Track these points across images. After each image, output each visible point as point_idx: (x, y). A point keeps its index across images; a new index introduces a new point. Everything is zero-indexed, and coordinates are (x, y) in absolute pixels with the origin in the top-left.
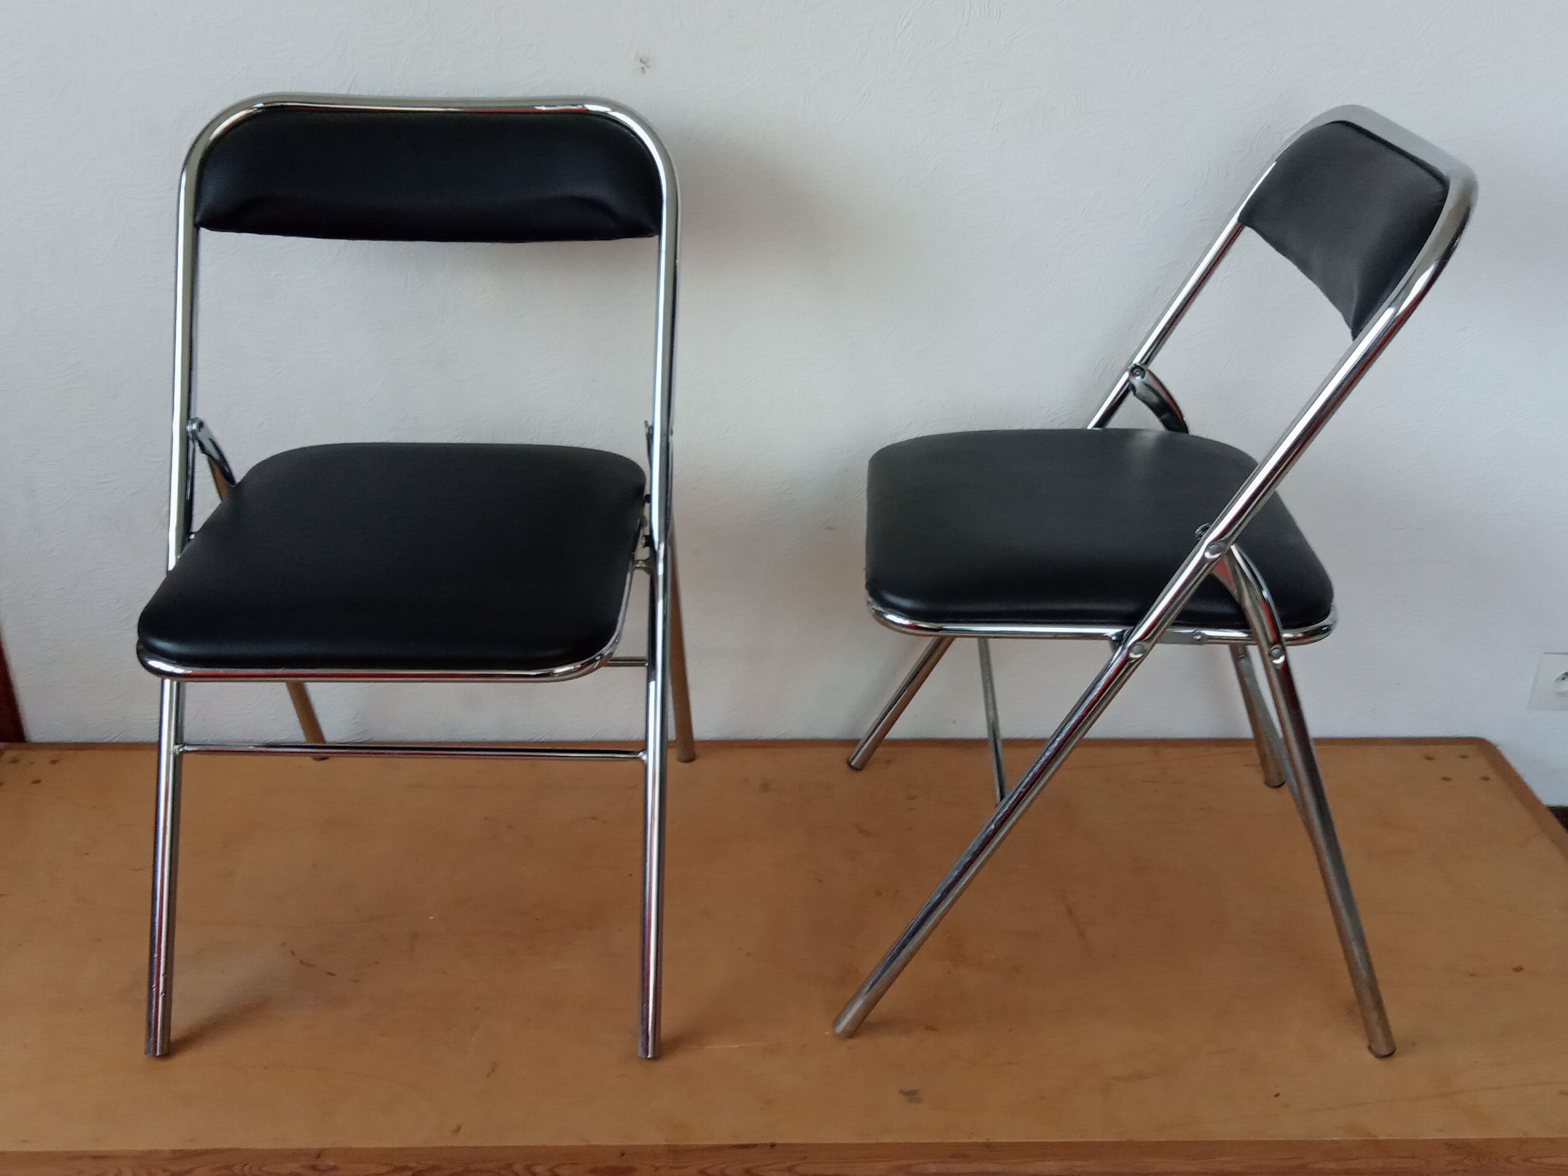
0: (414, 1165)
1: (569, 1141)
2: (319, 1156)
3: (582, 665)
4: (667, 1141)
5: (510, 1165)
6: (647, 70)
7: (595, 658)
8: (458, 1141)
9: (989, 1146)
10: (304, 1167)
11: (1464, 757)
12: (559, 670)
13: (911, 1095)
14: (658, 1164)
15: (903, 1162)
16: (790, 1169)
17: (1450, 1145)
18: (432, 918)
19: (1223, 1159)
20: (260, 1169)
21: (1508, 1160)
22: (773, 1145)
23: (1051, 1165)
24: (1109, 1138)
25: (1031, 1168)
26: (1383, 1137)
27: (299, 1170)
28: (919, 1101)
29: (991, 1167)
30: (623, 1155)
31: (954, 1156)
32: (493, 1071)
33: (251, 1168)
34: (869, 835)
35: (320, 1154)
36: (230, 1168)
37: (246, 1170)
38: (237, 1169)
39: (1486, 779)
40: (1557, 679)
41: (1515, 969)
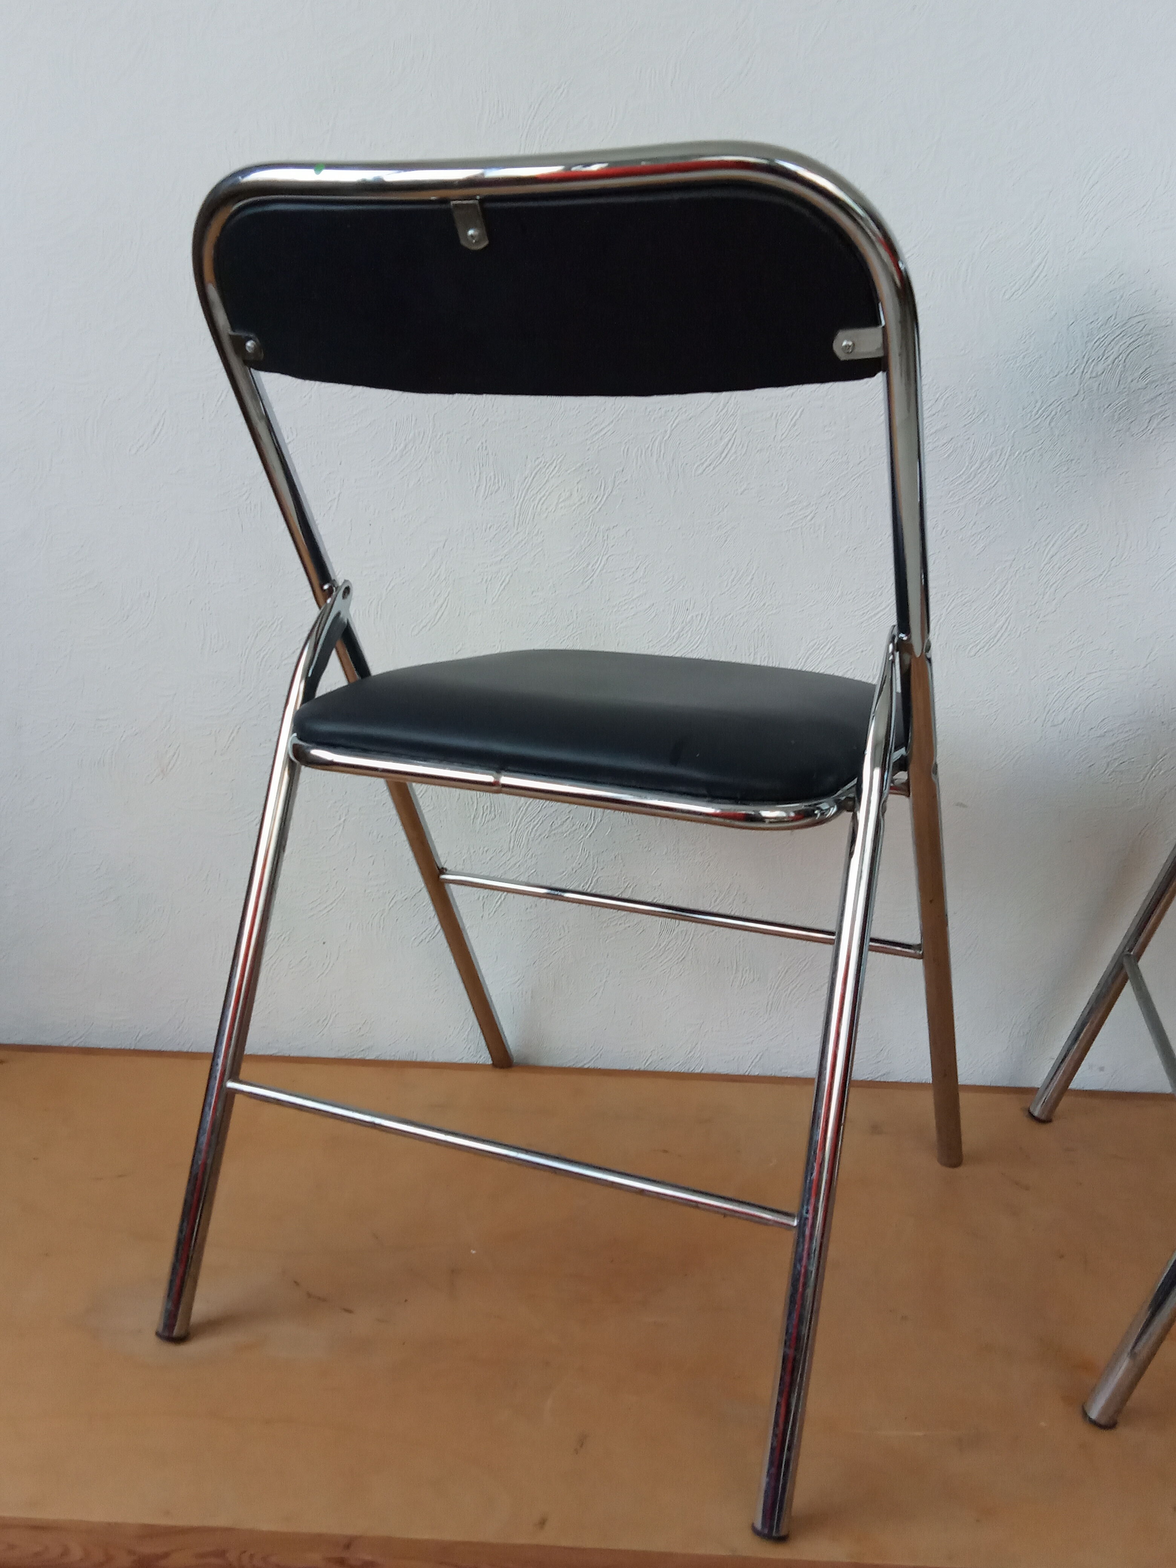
2: (348, 1546)
8: (546, 1539)
10: (324, 1559)
18: (474, 1252)
20: (264, 1559)
32: (582, 1446)
33: (252, 1556)
34: (1027, 1188)
35: (349, 1543)
36: (222, 1554)
37: (245, 1559)
38: (232, 1557)
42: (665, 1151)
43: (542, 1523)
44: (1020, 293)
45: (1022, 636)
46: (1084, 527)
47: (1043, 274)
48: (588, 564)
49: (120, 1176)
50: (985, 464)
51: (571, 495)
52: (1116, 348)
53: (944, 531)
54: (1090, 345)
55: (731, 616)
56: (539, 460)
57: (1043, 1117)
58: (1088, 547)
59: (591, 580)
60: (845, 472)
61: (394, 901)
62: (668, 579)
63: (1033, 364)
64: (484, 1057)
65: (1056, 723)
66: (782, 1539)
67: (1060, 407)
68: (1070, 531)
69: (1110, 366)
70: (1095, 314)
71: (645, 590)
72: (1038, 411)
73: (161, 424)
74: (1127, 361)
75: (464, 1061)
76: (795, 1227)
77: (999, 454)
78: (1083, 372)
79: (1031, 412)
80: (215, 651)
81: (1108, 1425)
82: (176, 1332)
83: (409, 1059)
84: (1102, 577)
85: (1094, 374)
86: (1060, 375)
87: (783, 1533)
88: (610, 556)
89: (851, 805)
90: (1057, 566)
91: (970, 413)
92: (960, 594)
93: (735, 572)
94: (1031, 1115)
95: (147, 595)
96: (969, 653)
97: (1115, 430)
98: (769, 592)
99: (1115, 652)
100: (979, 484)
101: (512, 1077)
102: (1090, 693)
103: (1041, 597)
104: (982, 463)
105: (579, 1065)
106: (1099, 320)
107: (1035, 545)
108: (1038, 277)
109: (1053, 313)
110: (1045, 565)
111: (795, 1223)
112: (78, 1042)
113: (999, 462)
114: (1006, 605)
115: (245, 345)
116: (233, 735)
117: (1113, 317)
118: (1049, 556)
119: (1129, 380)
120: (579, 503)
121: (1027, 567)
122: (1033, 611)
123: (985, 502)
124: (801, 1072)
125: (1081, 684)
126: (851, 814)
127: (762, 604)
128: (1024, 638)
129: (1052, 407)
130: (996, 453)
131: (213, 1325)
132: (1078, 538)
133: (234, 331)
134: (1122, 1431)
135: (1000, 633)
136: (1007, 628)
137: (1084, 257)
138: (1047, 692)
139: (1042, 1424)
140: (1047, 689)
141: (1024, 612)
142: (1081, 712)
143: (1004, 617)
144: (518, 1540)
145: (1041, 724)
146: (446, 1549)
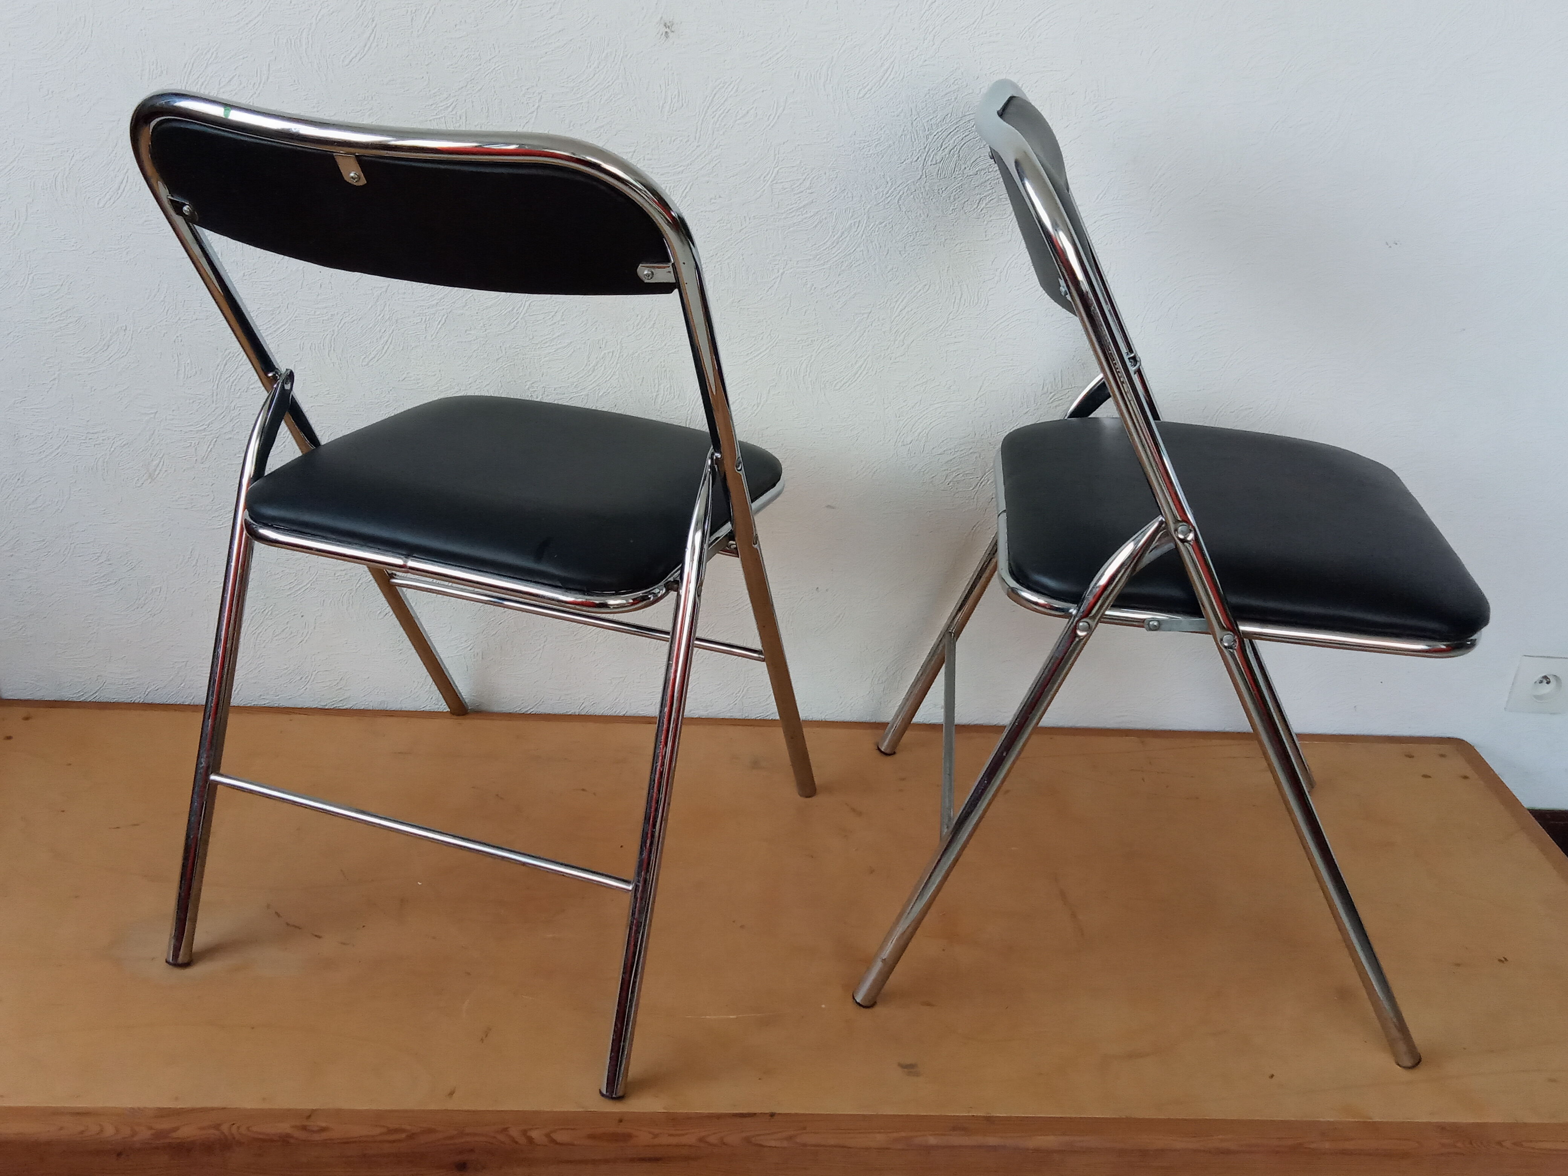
0: (408, 1128)
2: (309, 1117)
4: (664, 1108)
5: (505, 1129)
6: (671, 34)
8: (453, 1105)
9: (989, 1119)
10: (293, 1127)
11: (1442, 756)
13: (910, 1069)
14: (657, 1131)
15: (903, 1134)
16: (791, 1139)
17: (1442, 1128)
18: (420, 884)
19: (1220, 1137)
20: (248, 1128)
21: (1499, 1143)
22: (772, 1115)
23: (1050, 1140)
25: (1030, 1143)
26: (1377, 1120)
27: (289, 1131)
28: (917, 1074)
30: (621, 1121)
31: (954, 1129)
32: (486, 1036)
33: (238, 1127)
34: (860, 814)
35: (311, 1114)
36: (217, 1127)
37: (234, 1129)
38: (225, 1128)
39: (1466, 777)
40: (1536, 682)
41: (1500, 960)
42: (583, 790)
43: (451, 1094)
44: (872, 92)
45: (877, 375)
46: (927, 287)
47: (891, 77)
48: (514, 308)
49: (135, 825)
50: (846, 234)
52: (952, 142)
53: (813, 288)
54: (931, 137)
55: (637, 354)
57: (888, 751)
58: (931, 303)
60: (729, 237)
61: (360, 583)
62: (583, 322)
63: (883, 151)
64: (442, 706)
65: (905, 443)
66: (620, 1098)
67: (906, 188)
68: (916, 291)
69: (947, 156)
70: (934, 112)
71: (563, 331)
72: (888, 191)
73: (125, 181)
74: (961, 152)
75: (427, 709)
76: (630, 891)
77: (857, 225)
78: (925, 159)
79: (883, 191)
80: (189, 376)
81: (869, 1004)
82: (181, 959)
83: (381, 707)
84: (942, 327)
85: (934, 162)
86: (907, 161)
87: (620, 1094)
89: (675, 585)
90: (906, 318)
91: (832, 191)
92: (827, 340)
93: (639, 317)
94: (879, 749)
95: (125, 328)
96: (835, 387)
97: (951, 209)
98: (668, 335)
99: (952, 388)
100: (840, 250)
101: (467, 723)
102: (933, 420)
103: (893, 343)
104: (843, 233)
105: (523, 711)
106: (937, 117)
107: (887, 300)
108: (887, 79)
109: (900, 109)
110: (896, 317)
111: (630, 888)
112: (93, 697)
113: (857, 232)
114: (864, 349)
115: (182, 208)
116: (210, 447)
117: (949, 115)
118: (899, 310)
119: (963, 167)
121: (881, 318)
122: (886, 355)
123: (846, 265)
124: (706, 713)
125: (925, 413)
126: (676, 593)
127: (663, 344)
129: (900, 188)
130: (854, 225)
131: (211, 952)
132: (923, 295)
133: (172, 196)
134: (877, 1009)
135: (860, 372)
136: (865, 368)
137: (925, 64)
138: (898, 419)
139: (823, 1006)
140: (898, 416)
141: (879, 355)
142: (925, 435)
143: (863, 358)
144: (433, 1107)
145: (894, 444)
146: (380, 1115)
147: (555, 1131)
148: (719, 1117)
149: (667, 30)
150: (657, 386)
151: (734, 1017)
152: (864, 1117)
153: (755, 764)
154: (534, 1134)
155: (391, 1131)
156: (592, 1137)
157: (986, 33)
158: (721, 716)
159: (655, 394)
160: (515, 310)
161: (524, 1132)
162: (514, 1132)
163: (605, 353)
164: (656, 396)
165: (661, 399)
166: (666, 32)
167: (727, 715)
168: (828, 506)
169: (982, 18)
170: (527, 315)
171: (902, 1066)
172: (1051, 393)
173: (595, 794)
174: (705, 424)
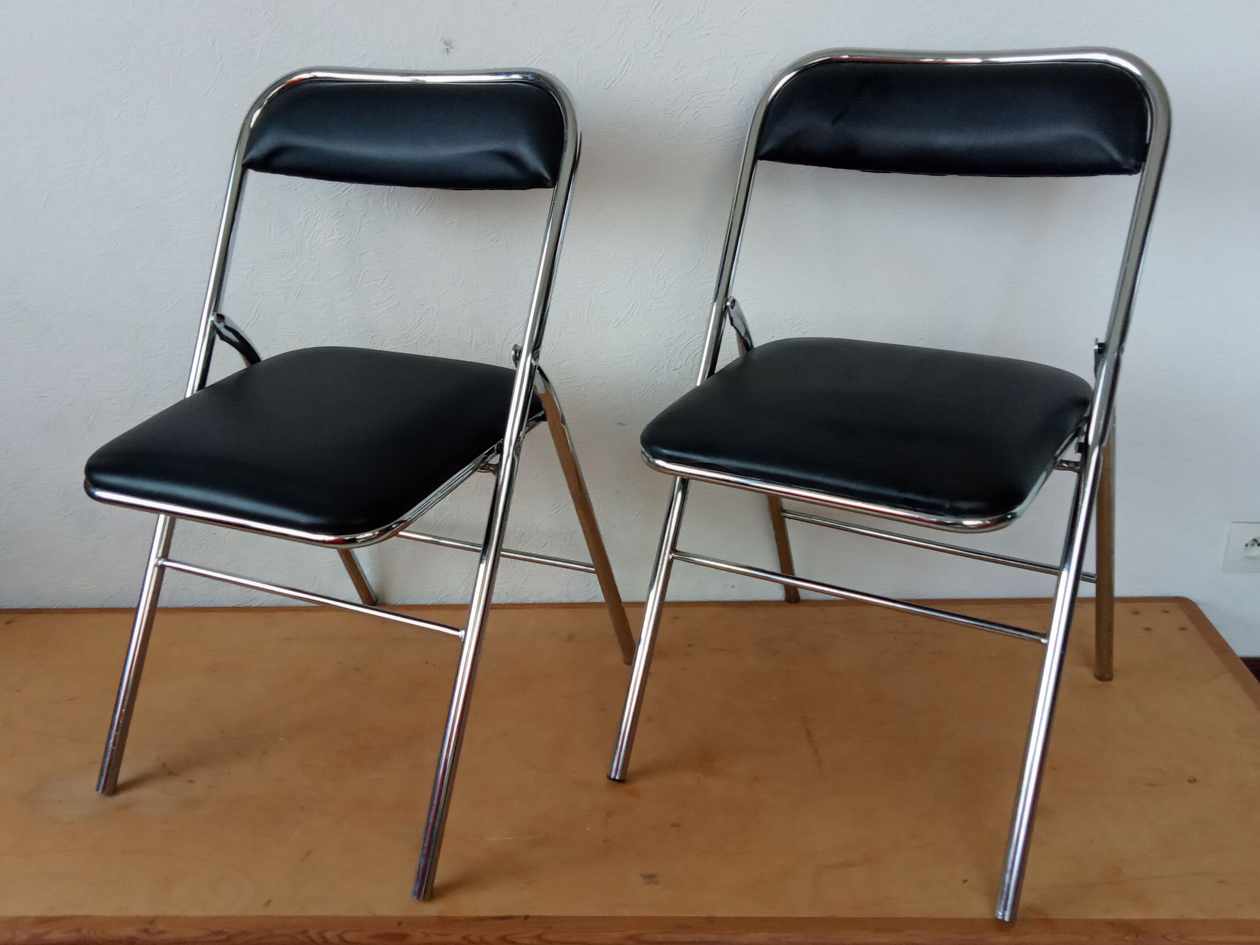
0: (229, 930)
1: (358, 912)
2: (152, 922)
3: (380, 531)
4: (440, 914)
5: (306, 932)
6: (451, 50)
7: (391, 526)
8: (267, 912)
9: (710, 920)
10: (137, 930)
11: (1165, 612)
12: (361, 536)
13: (650, 878)
14: (429, 932)
15: (634, 932)
16: (539, 937)
17: (1113, 924)
18: (281, 739)
20: (103, 932)
21: (1164, 936)
22: (527, 917)
23: (760, 936)
24: (815, 914)
25: (743, 939)
26: (1054, 917)
27: (134, 933)
28: (657, 883)
29: (709, 937)
30: (400, 923)
32: (307, 857)
36: (78, 930)
37: (92, 933)
38: (84, 932)
39: (1183, 629)
40: (1247, 545)
41: (1190, 781)
42: (427, 663)
43: (268, 903)
47: (629, 70)
48: (351, 278)
49: (71, 700)
51: (333, 233)
54: (668, 117)
55: (452, 308)
56: (308, 210)
59: (355, 288)
62: (406, 285)
70: (668, 94)
71: (392, 294)
73: (49, 199)
74: (693, 125)
78: (665, 134)
84: (696, 270)
85: (672, 136)
88: (365, 272)
90: (665, 264)
92: (602, 287)
93: (450, 278)
96: (613, 325)
102: (696, 347)
103: (656, 286)
106: (671, 99)
107: (648, 251)
108: (626, 72)
110: (657, 264)
112: (63, 605)
114: (634, 292)
117: (681, 96)
118: (658, 258)
120: (339, 238)
121: (644, 266)
122: (652, 295)
124: (539, 599)
125: (690, 341)
128: (648, 314)
132: (676, 244)
135: (632, 311)
136: (636, 308)
137: (656, 56)
138: (668, 348)
139: (588, 829)
140: (667, 346)
141: (646, 296)
142: (692, 360)
143: (633, 300)
144: (252, 913)
145: (667, 369)
146: (205, 921)
147: (344, 932)
148: (481, 919)
149: (447, 47)
150: (470, 332)
151: (511, 838)
152: (604, 918)
153: (571, 638)
154: (329, 935)
155: (215, 933)
156: (377, 936)
157: (702, 27)
158: (551, 601)
159: (470, 340)
160: (353, 279)
161: (321, 934)
162: (313, 934)
163: (427, 309)
164: (471, 341)
165: (474, 344)
166: (447, 49)
167: (556, 600)
168: (620, 424)
169: (698, 16)
170: (363, 282)
171: (644, 877)
172: (791, 319)
173: (434, 665)
174: (512, 362)
